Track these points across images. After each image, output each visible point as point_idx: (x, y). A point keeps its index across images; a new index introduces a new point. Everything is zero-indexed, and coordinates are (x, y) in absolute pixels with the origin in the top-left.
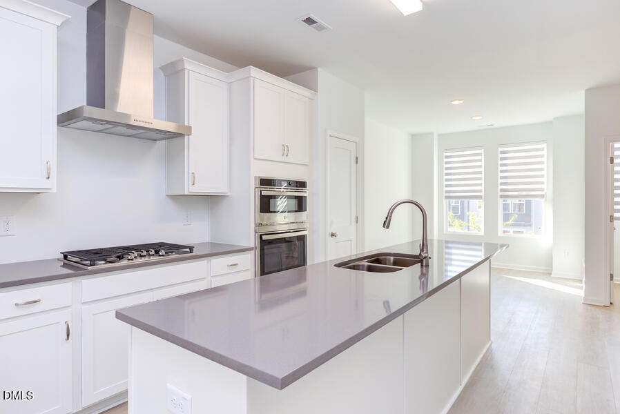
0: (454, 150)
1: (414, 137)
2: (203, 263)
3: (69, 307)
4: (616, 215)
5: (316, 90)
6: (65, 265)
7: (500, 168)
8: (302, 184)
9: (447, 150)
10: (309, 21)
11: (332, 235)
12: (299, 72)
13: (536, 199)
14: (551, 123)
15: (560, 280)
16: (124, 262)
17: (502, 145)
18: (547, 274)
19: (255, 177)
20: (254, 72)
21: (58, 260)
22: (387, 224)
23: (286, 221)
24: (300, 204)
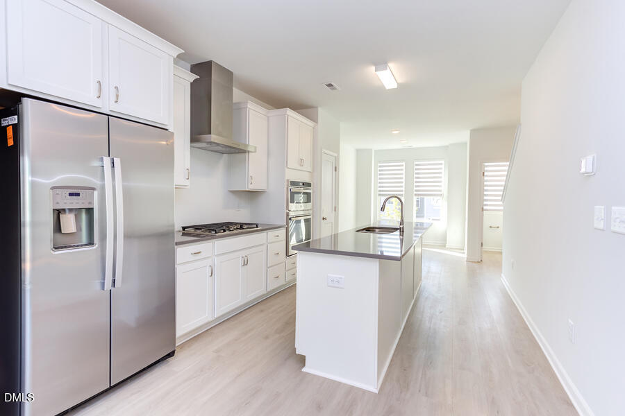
0: (384, 162)
1: (358, 151)
2: (263, 234)
3: (208, 257)
4: (485, 208)
5: (317, 122)
6: (184, 234)
7: (415, 176)
8: (309, 185)
9: (380, 162)
10: (330, 85)
11: (324, 219)
12: (305, 108)
13: (429, 197)
14: (447, 146)
15: (451, 249)
16: (227, 232)
17: (417, 160)
18: (443, 246)
19: (288, 180)
20: (289, 112)
21: (180, 231)
22: (383, 209)
23: (303, 208)
24: (308, 198)
